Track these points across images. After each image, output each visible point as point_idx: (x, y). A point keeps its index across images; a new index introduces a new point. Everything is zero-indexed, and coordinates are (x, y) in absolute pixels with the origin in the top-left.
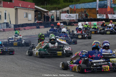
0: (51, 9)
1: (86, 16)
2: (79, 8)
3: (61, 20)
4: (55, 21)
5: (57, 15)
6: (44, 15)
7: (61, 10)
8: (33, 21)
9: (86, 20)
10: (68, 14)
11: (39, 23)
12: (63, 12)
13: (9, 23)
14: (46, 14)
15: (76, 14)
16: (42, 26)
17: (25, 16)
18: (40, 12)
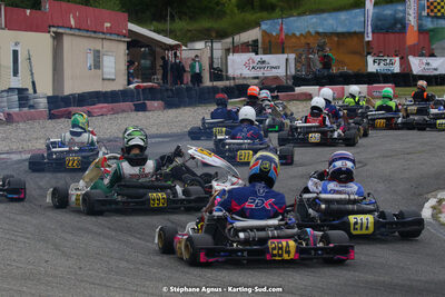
0: (189, 34)
1: (326, 62)
2: (298, 34)
3: (228, 78)
4: (207, 82)
5: (212, 58)
6: (163, 58)
7: (230, 40)
8: (120, 84)
9: (324, 77)
10: (257, 54)
11: (145, 89)
12: (236, 49)
13: (31, 91)
14: (170, 54)
15: (285, 56)
16: (156, 104)
17: (90, 61)
18: (147, 46)
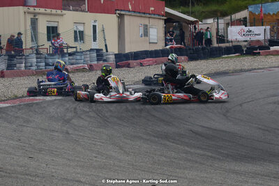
0: (204, 14)
2: (271, 13)
3: (228, 42)
5: (218, 29)
7: (229, 17)
10: (246, 26)
11: (176, 48)
12: (233, 23)
13: (104, 51)
15: (264, 27)
16: (183, 58)
17: (142, 32)
18: (177, 22)
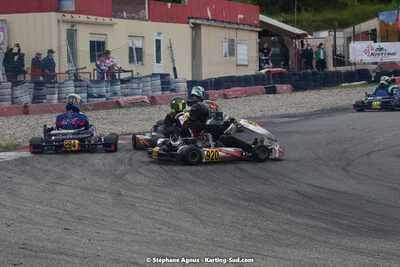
0: (314, 24)
3: (350, 64)
4: (331, 68)
5: (335, 46)
7: (351, 29)
8: (252, 70)
10: (375, 42)
11: (275, 74)
12: (357, 37)
13: (172, 76)
14: (297, 42)
16: (285, 87)
17: (226, 49)
18: (277, 35)
